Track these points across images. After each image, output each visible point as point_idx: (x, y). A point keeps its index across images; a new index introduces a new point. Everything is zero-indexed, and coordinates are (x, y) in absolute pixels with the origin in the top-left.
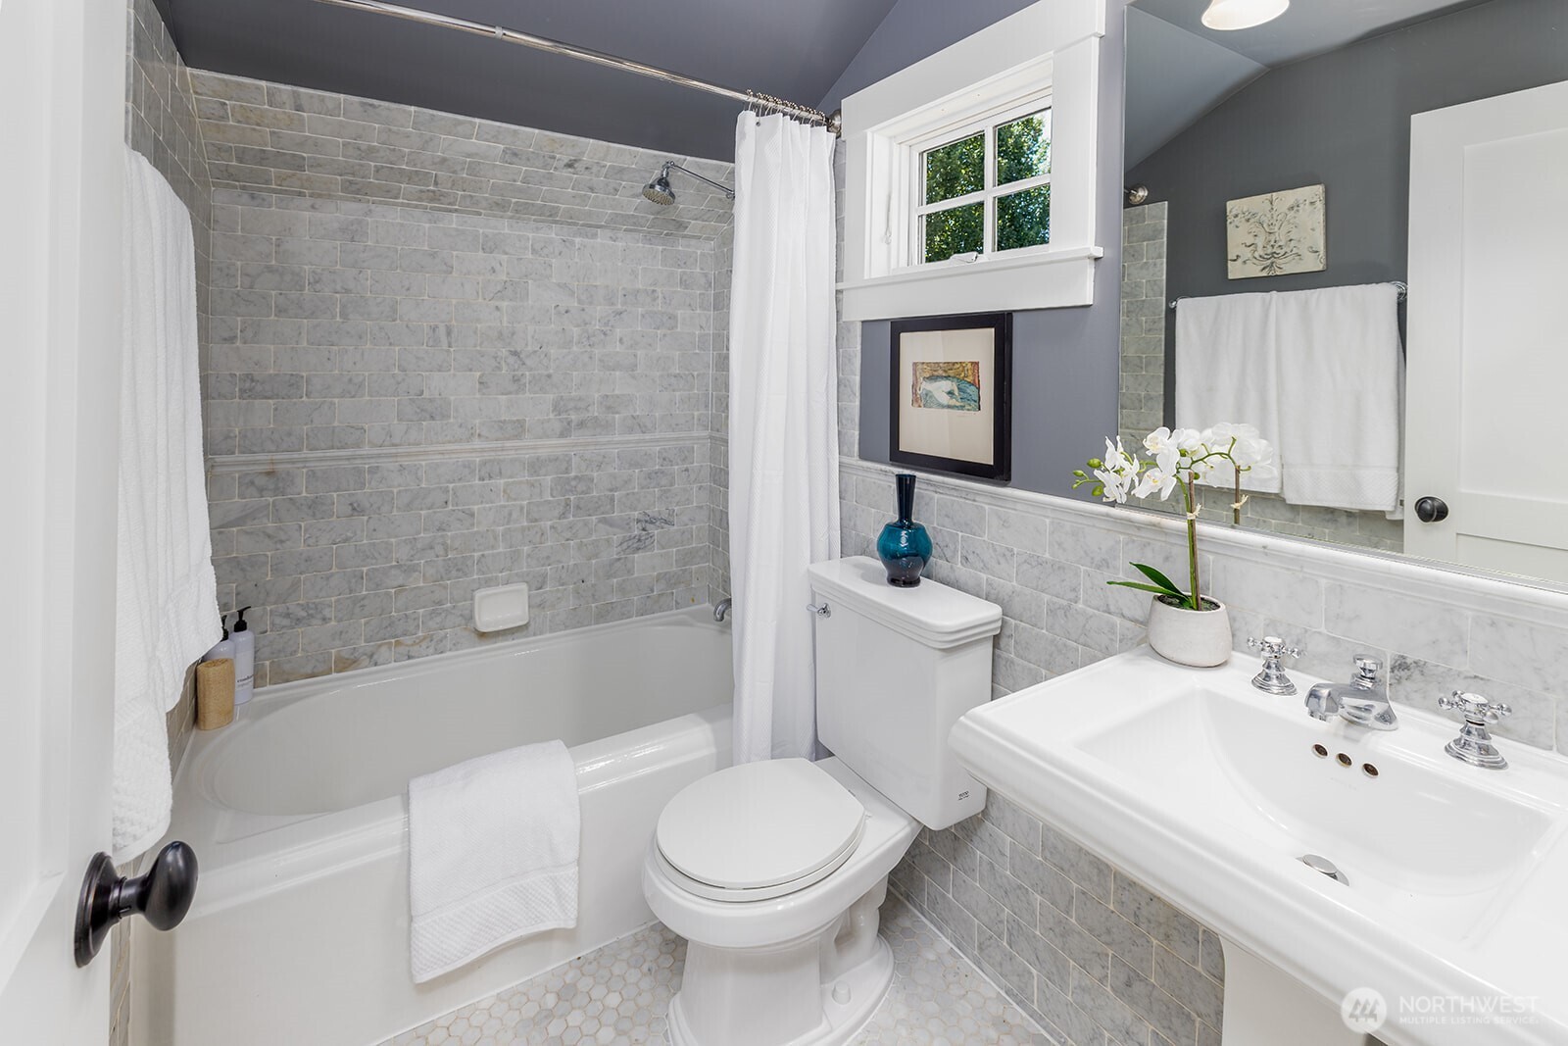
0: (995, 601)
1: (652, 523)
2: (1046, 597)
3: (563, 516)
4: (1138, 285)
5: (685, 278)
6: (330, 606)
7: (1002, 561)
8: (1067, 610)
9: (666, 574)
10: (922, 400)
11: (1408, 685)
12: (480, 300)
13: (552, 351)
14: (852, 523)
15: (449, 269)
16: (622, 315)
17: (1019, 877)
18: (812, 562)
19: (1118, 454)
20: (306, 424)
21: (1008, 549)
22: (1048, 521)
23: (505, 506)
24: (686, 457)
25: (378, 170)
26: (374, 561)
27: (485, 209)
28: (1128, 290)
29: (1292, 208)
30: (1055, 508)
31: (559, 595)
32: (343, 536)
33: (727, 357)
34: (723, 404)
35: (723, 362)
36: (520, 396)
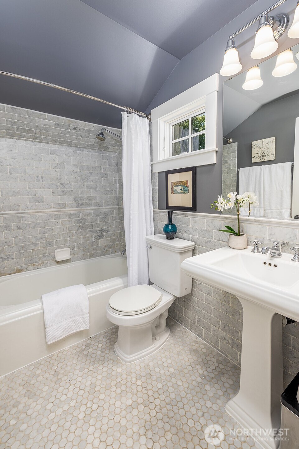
0: (193, 241)
1: (103, 231)
2: (205, 239)
3: (78, 229)
4: (230, 165)
5: (109, 163)
6: (14, 255)
7: (195, 231)
8: (210, 241)
9: (108, 245)
10: (174, 192)
11: (285, 248)
12: (51, 169)
13: (73, 184)
14: (157, 226)
15: (41, 160)
16: (92, 174)
17: (199, 308)
18: (147, 236)
19: (221, 199)
20: (2, 204)
21: (196, 228)
22: (205, 220)
23: (62, 227)
24: (112, 213)
25: (17, 129)
26: (25, 242)
27: (50, 142)
28: (228, 166)
29: (268, 143)
30: (207, 216)
31: (79, 251)
32: (16, 236)
33: (122, 185)
34: (122, 198)
35: (121, 187)
36: (64, 196)
